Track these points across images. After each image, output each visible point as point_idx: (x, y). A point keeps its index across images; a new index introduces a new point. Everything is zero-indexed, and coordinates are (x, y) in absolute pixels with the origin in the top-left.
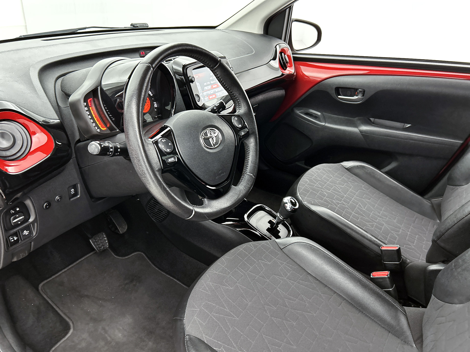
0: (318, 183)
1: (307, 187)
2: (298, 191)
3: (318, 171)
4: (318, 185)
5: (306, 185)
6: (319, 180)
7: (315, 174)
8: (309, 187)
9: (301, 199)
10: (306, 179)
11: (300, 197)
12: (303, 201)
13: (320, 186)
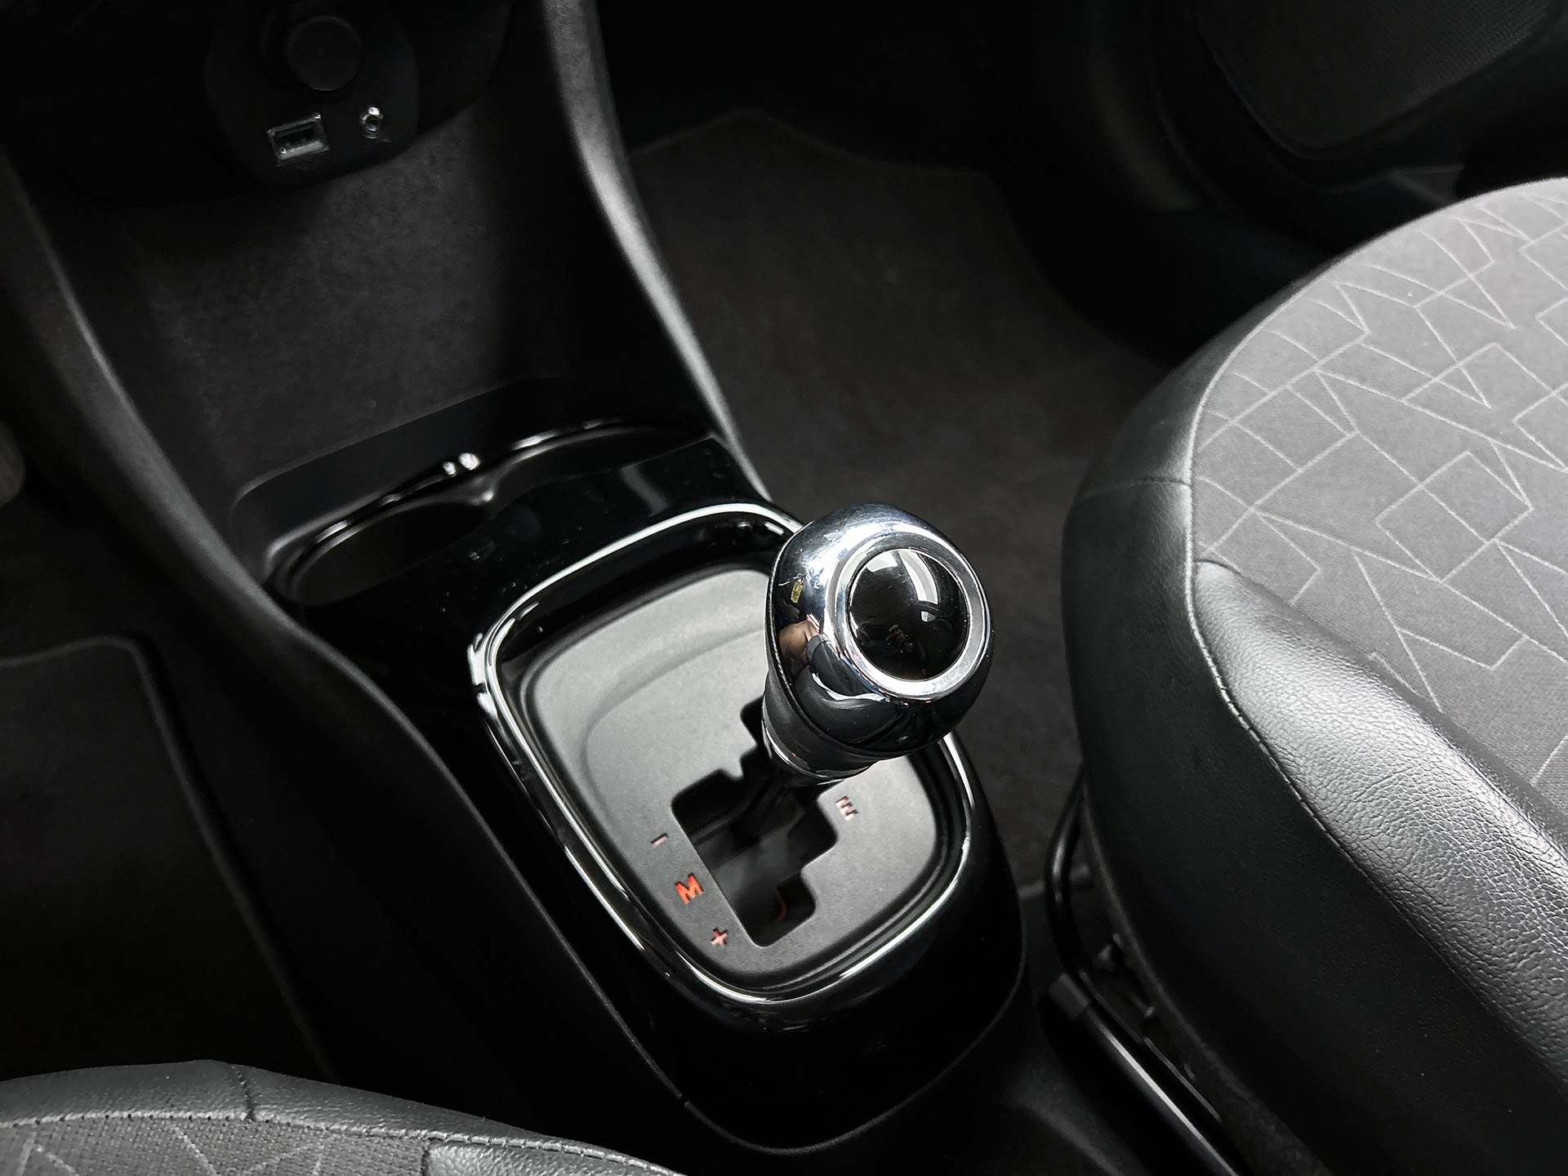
0: (1468, 366)
1: (1319, 396)
2: (1195, 426)
3: (1521, 234)
4: (1463, 384)
5: (1316, 370)
6: (1498, 335)
7: (1475, 262)
8: (1342, 390)
9: (1188, 520)
10: (1344, 306)
11: (1185, 490)
12: (1189, 554)
13: (1486, 403)
